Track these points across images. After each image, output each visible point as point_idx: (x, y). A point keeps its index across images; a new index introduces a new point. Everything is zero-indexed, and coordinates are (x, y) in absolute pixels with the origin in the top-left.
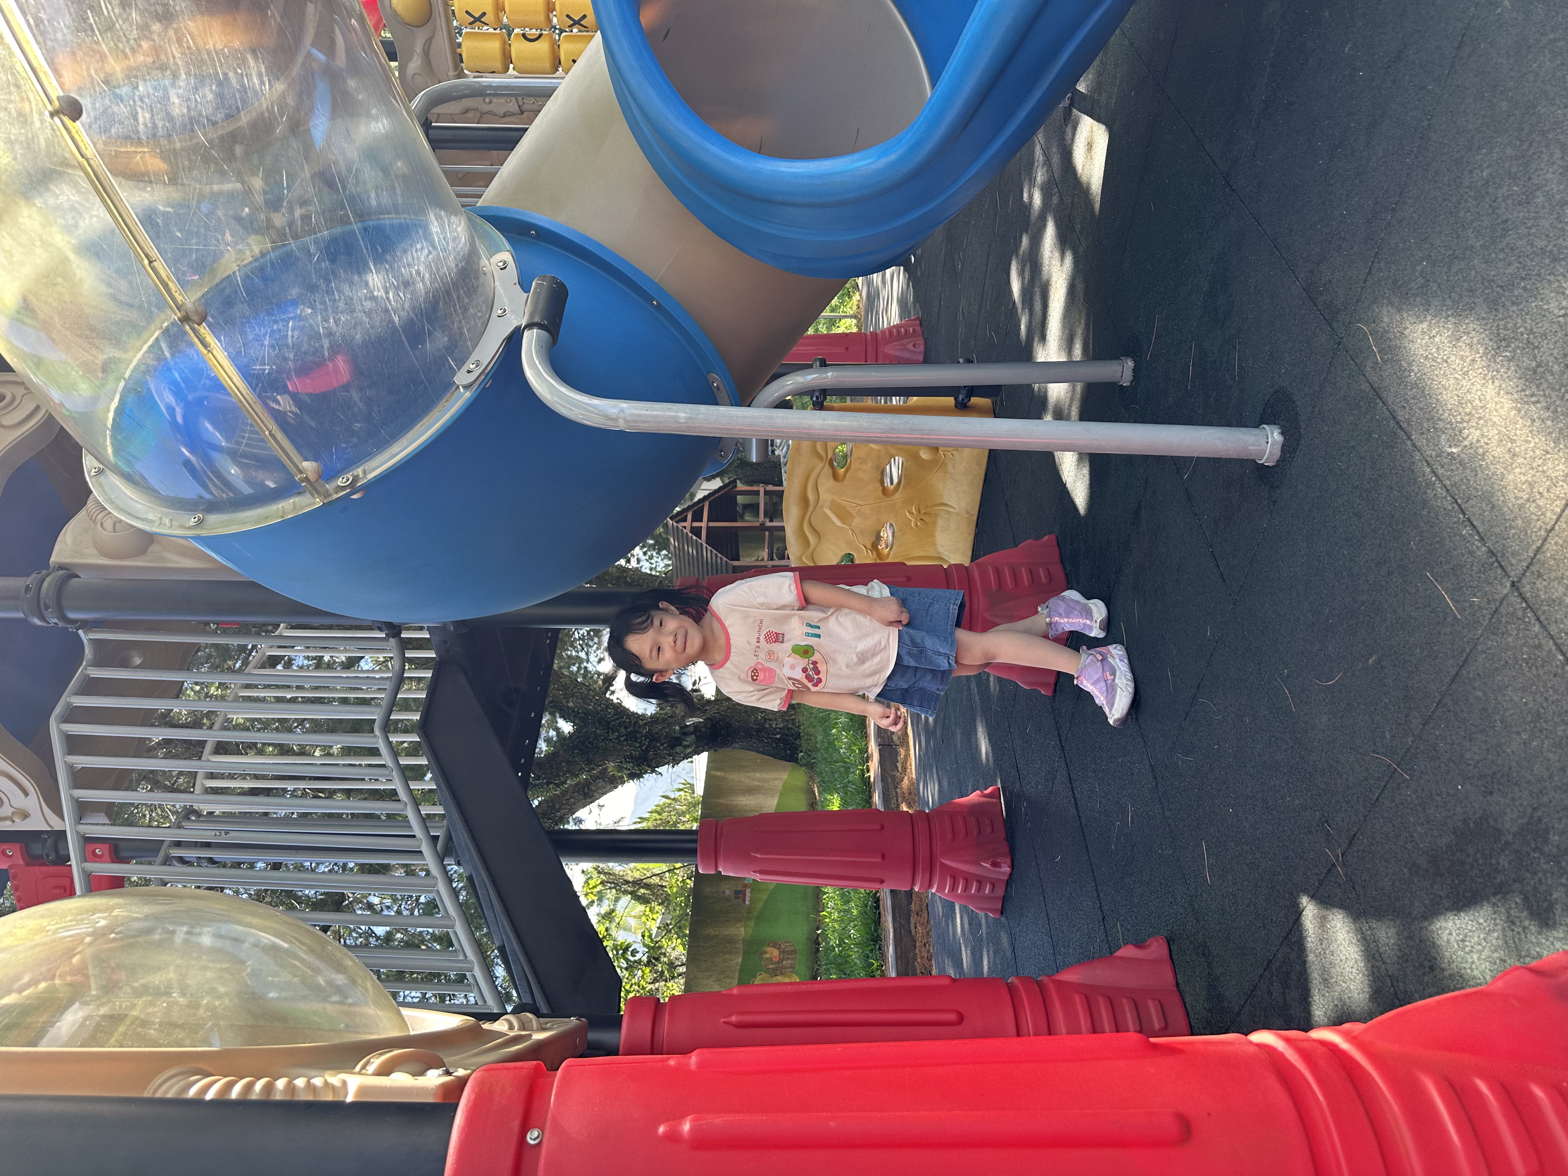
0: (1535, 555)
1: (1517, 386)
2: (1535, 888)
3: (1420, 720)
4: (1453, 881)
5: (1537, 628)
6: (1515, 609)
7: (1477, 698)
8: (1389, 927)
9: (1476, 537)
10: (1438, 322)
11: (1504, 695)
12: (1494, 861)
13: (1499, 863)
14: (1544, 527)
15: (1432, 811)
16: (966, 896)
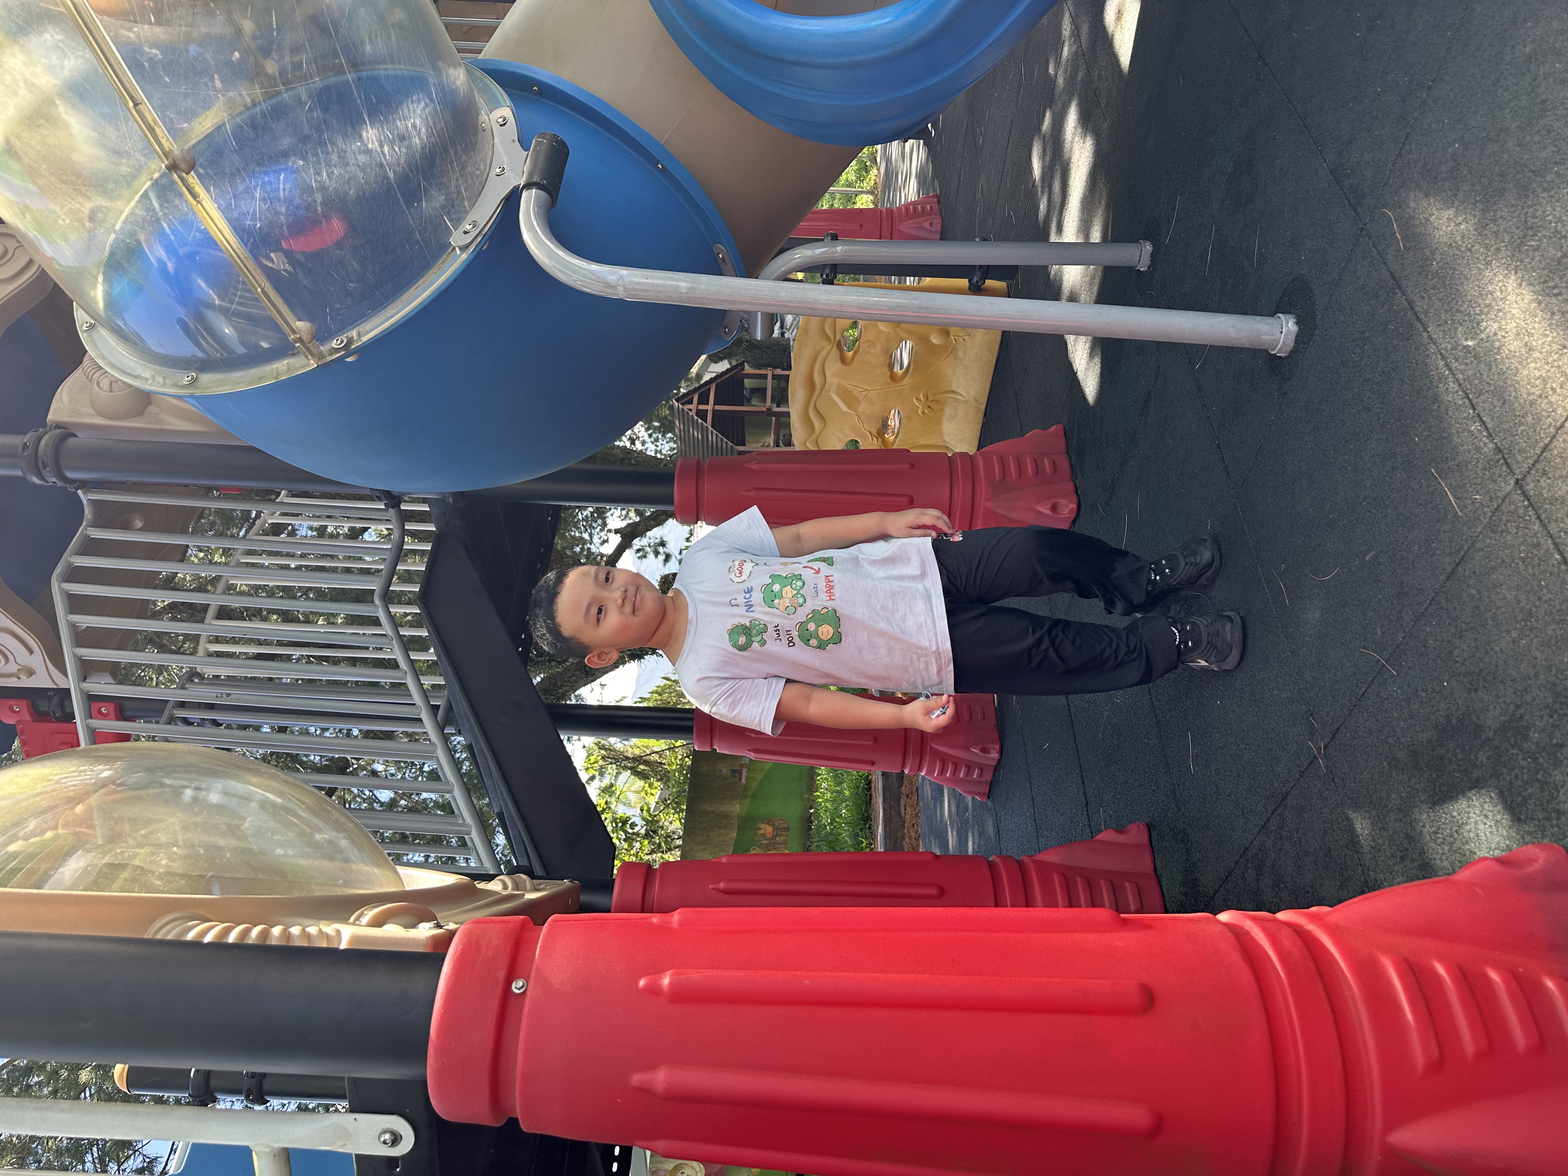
0: (1542, 452)
1: (1540, 278)
2: (1510, 783)
3: (1412, 617)
4: (1431, 775)
5: (1537, 527)
6: (1517, 507)
7: (1469, 596)
8: (1364, 818)
9: (1485, 433)
10: (1465, 208)
11: (1498, 593)
12: (1472, 757)
13: (1477, 759)
14: (1554, 423)
15: (1416, 707)
16: (954, 780)
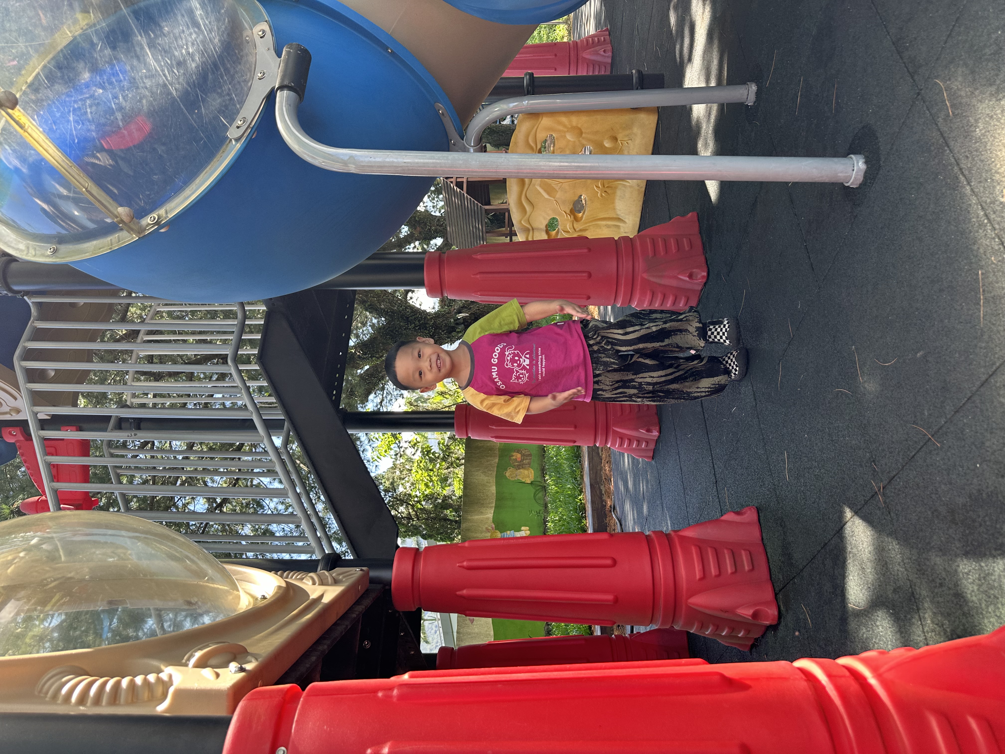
3: (953, 408)
4: (965, 531)
15: (954, 477)
16: (629, 449)
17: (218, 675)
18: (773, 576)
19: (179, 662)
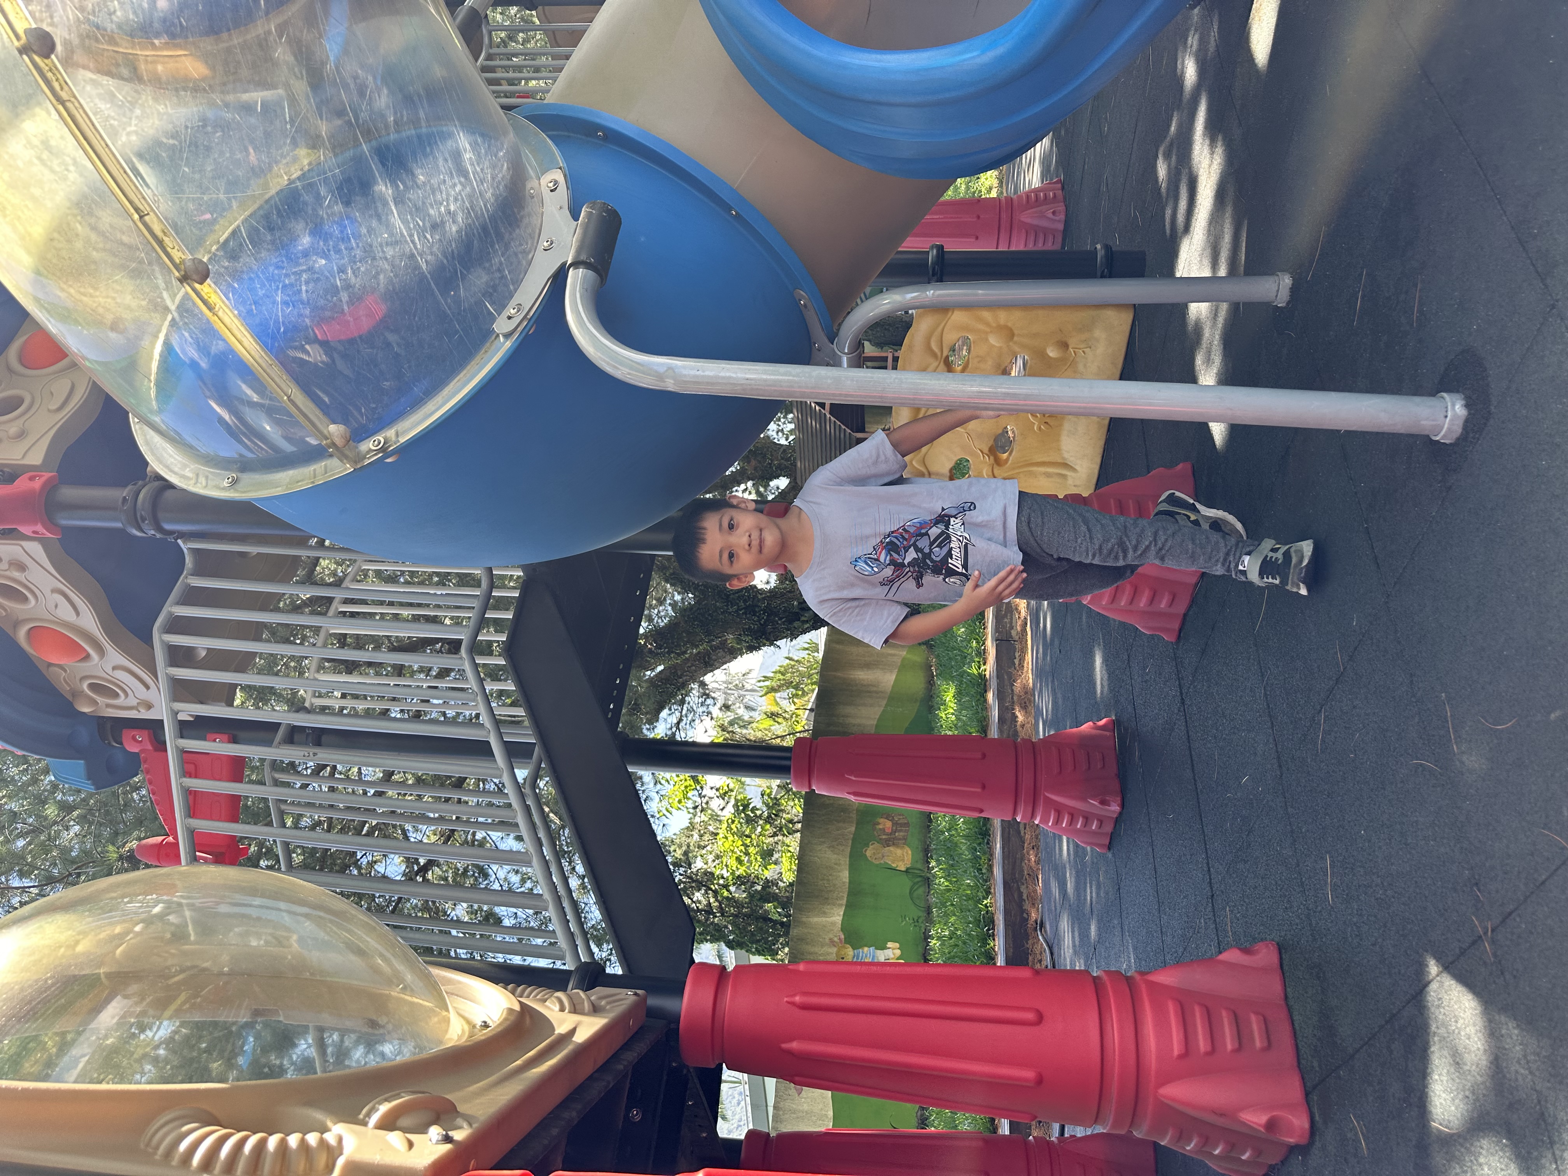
16: (1071, 830)
17: (411, 1145)
18: (1303, 1062)
19: (353, 1117)
